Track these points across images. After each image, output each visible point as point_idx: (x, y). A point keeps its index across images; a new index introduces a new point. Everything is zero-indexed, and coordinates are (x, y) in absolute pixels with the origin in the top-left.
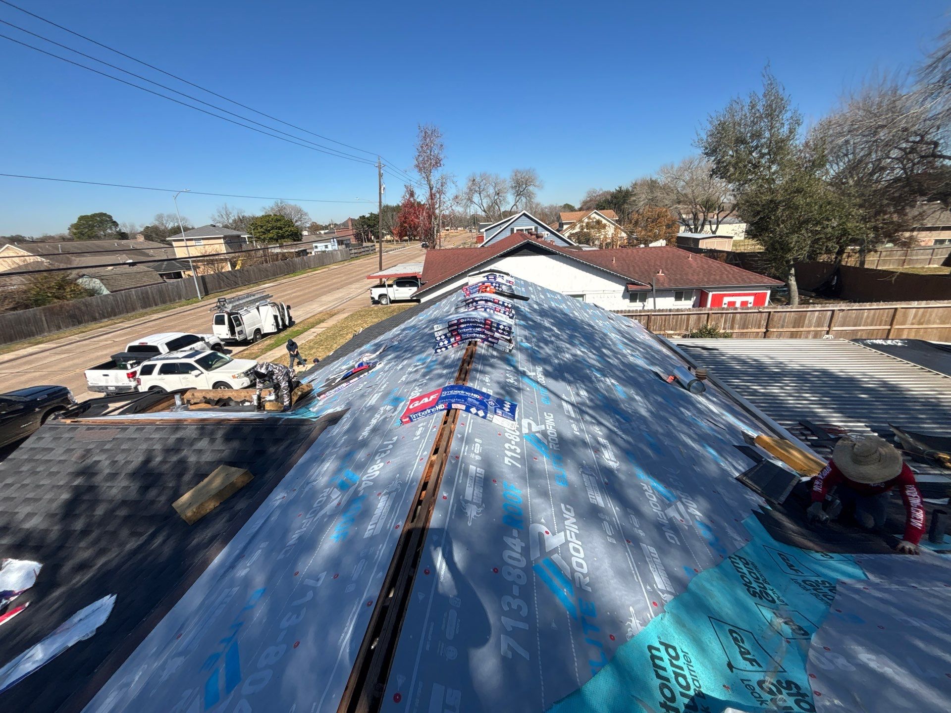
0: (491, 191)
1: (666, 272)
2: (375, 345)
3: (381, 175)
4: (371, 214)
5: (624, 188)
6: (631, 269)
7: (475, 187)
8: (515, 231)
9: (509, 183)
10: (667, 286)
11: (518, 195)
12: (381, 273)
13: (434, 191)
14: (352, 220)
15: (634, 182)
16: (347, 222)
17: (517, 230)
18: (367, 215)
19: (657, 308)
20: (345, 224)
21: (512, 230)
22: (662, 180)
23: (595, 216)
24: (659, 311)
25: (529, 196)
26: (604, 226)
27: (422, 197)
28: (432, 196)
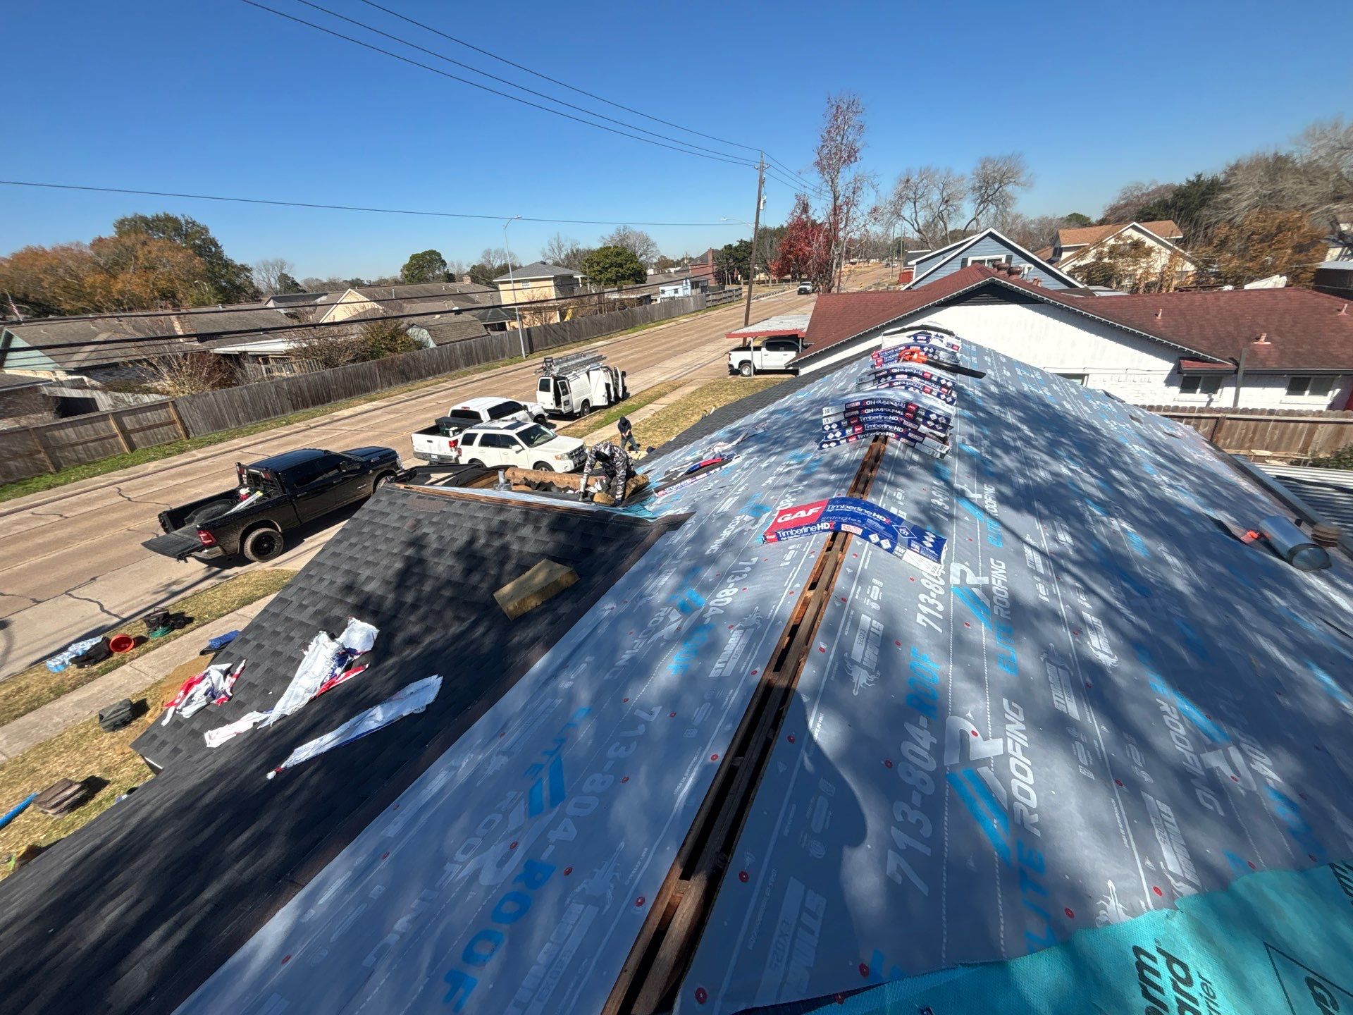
0: (935, 197)
1: (1277, 338)
2: (731, 431)
3: (762, 182)
4: (742, 241)
5: (1207, 177)
6: (1195, 331)
7: (909, 191)
8: (969, 264)
9: (970, 180)
10: (1272, 365)
11: (982, 202)
12: (746, 330)
13: (839, 202)
14: (714, 251)
15: (1233, 163)
16: (706, 255)
17: (973, 262)
18: (736, 244)
19: (1241, 406)
20: (703, 259)
21: (964, 261)
22: (1301, 153)
23: (1130, 233)
24: (1245, 411)
25: (1003, 202)
26: (1149, 252)
27: (820, 213)
28: (836, 210)
